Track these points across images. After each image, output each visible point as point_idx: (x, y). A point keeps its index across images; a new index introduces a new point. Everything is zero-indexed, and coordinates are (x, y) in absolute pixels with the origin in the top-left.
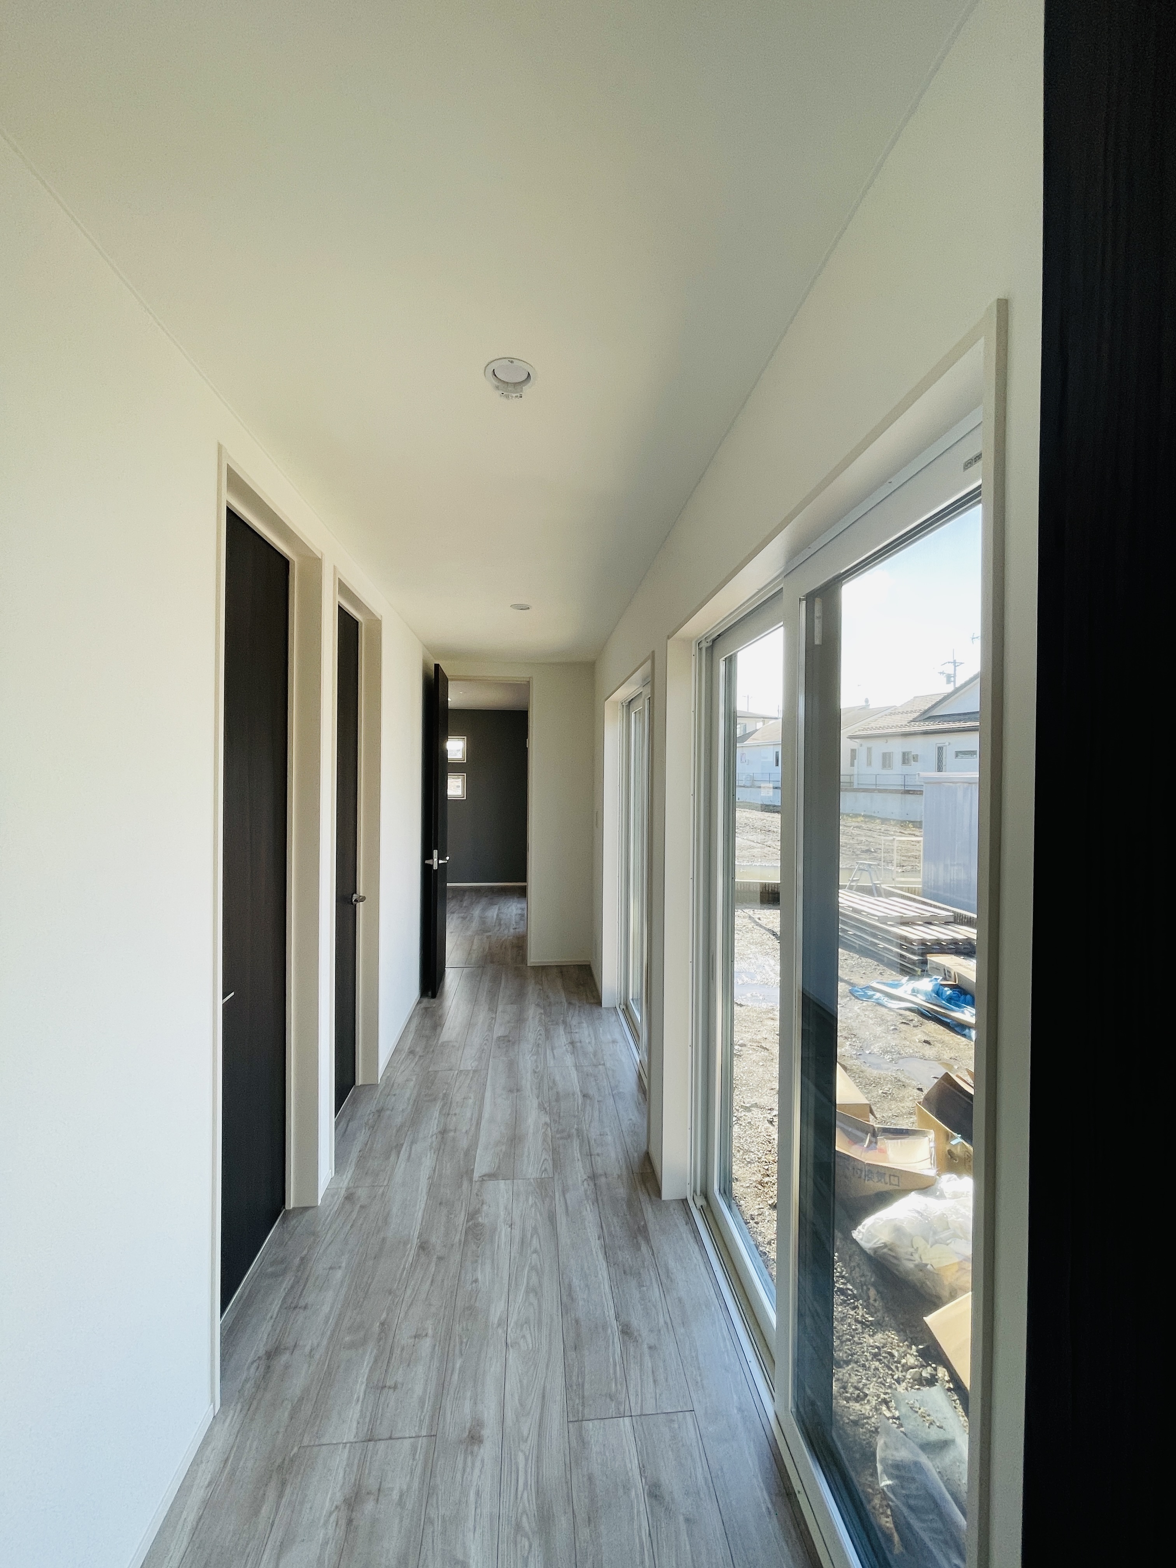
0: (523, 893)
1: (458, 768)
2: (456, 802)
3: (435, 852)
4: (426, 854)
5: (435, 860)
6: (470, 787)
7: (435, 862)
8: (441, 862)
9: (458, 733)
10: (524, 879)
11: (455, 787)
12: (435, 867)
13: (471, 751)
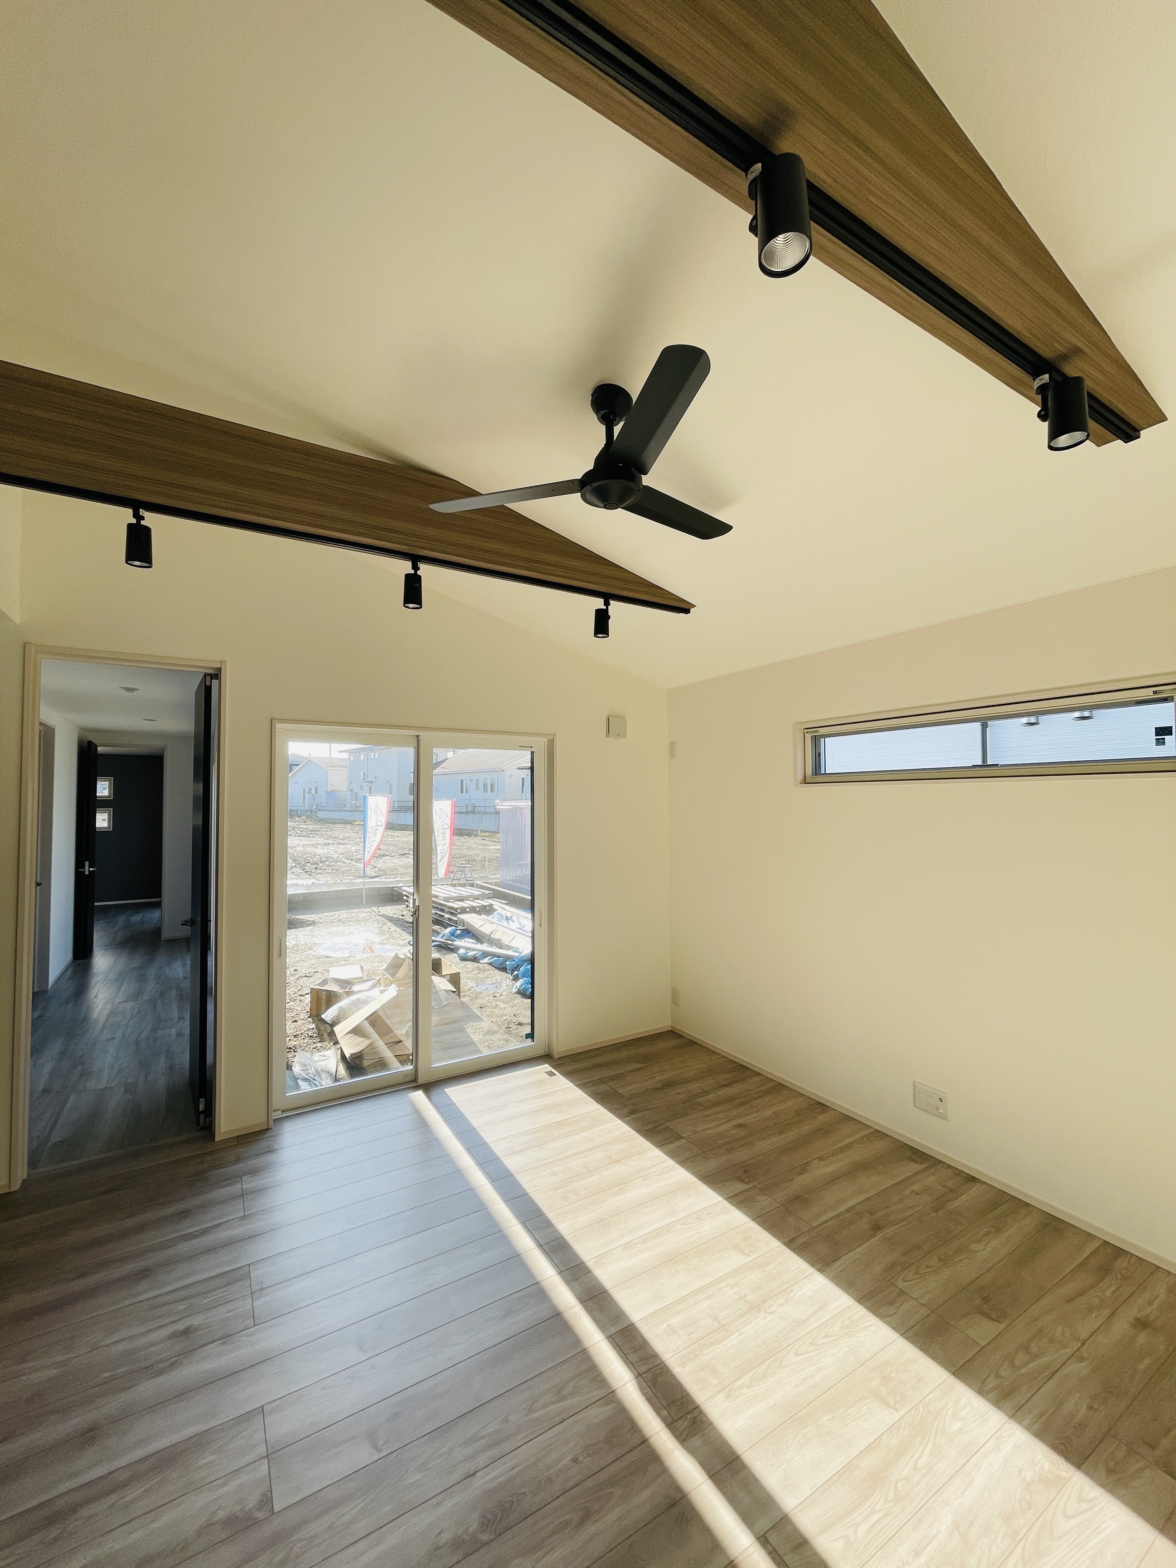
0: (158, 905)
1: (104, 804)
2: (104, 833)
3: (87, 863)
4: (79, 864)
5: (87, 868)
6: (116, 820)
7: (87, 869)
8: (91, 869)
9: (105, 775)
10: (160, 896)
11: (102, 820)
12: (87, 873)
13: (116, 789)
